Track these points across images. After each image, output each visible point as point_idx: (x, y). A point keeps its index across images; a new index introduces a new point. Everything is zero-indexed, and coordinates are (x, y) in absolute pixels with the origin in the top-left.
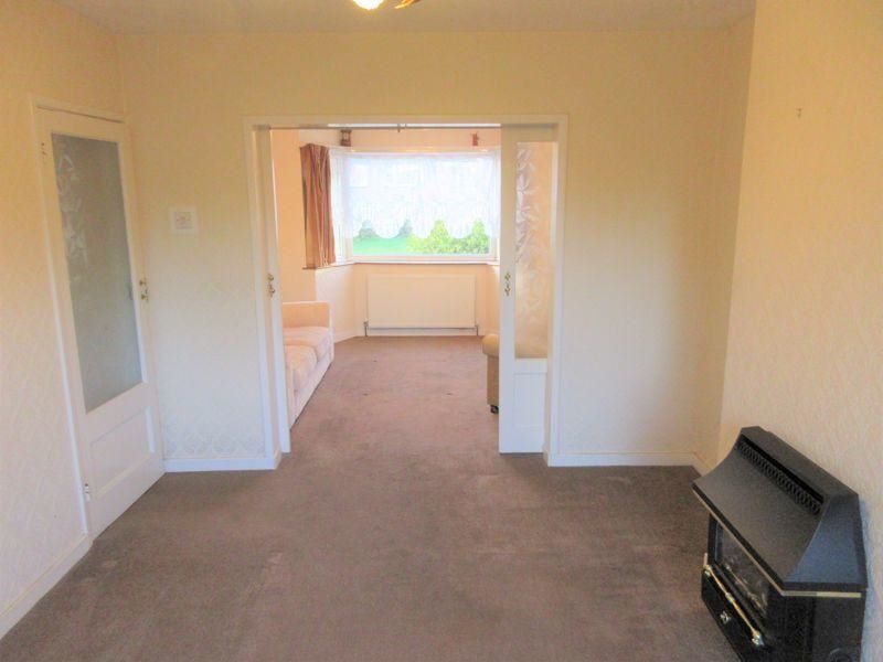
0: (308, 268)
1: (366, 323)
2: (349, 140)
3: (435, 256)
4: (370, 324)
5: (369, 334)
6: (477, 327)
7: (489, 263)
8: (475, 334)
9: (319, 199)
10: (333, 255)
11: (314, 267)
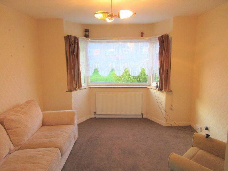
0: (68, 91)
1: (95, 113)
2: (88, 35)
3: (125, 84)
4: (97, 113)
5: (96, 117)
6: (142, 114)
7: (148, 87)
8: (142, 117)
9: (73, 60)
10: (81, 84)
11: (71, 91)
